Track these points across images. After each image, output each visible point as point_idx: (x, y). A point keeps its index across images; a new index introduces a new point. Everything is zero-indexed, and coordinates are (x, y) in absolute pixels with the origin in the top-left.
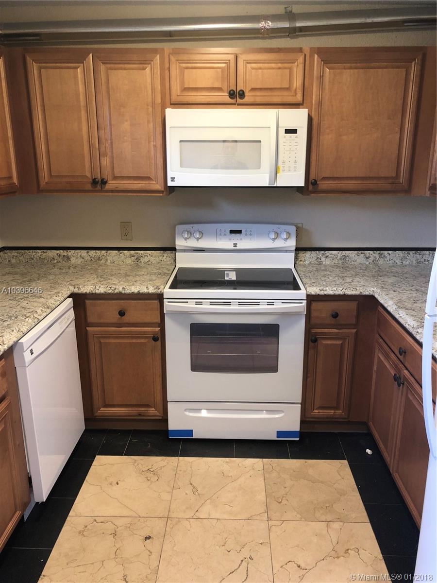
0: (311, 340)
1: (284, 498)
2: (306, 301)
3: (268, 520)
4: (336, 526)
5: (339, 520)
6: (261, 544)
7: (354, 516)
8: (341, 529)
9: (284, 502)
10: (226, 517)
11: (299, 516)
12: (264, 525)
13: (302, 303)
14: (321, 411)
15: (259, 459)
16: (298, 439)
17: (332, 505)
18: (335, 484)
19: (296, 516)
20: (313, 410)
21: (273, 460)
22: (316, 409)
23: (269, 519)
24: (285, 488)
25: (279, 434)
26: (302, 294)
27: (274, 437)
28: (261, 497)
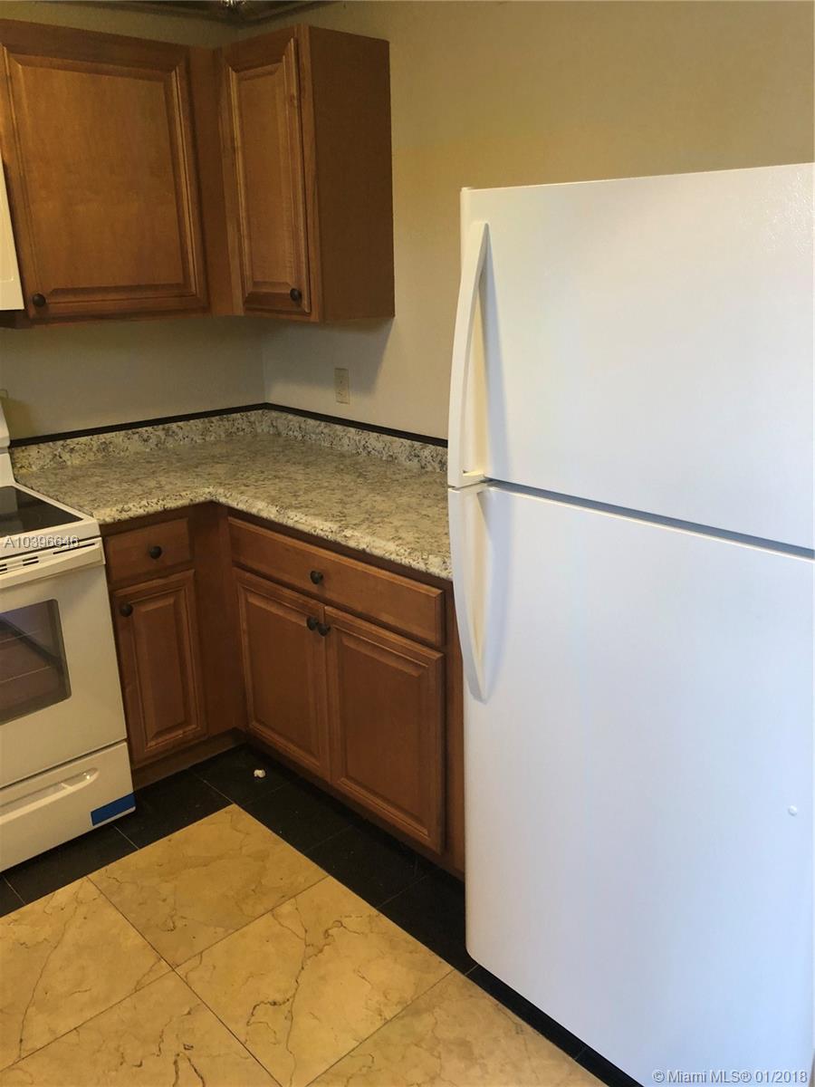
0: (121, 610)
1: (175, 918)
2: (100, 538)
3: (173, 970)
4: (287, 908)
5: (285, 897)
6: (189, 1013)
7: (301, 879)
8: (297, 909)
9: (179, 924)
10: (88, 1014)
13: (93, 544)
14: (160, 740)
16: (133, 809)
19: (216, 933)
20: (147, 744)
21: (107, 867)
22: (152, 739)
24: (164, 900)
25: (97, 815)
26: (88, 524)
27: (88, 826)
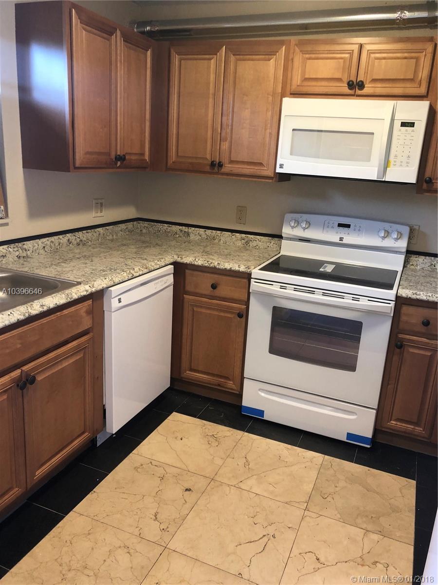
0: (396, 346)
1: (331, 495)
2: (394, 302)
4: (375, 537)
5: (380, 532)
6: (289, 528)
7: (398, 534)
8: (378, 542)
9: (329, 499)
10: (265, 494)
11: (339, 516)
12: (299, 513)
13: (390, 304)
14: (398, 423)
15: (321, 454)
16: (369, 446)
17: (380, 517)
18: (391, 499)
19: (336, 515)
20: (391, 420)
21: (335, 459)
22: (394, 420)
23: (306, 509)
24: (336, 487)
25: (350, 436)
26: (391, 294)
27: (344, 438)
28: (308, 488)
